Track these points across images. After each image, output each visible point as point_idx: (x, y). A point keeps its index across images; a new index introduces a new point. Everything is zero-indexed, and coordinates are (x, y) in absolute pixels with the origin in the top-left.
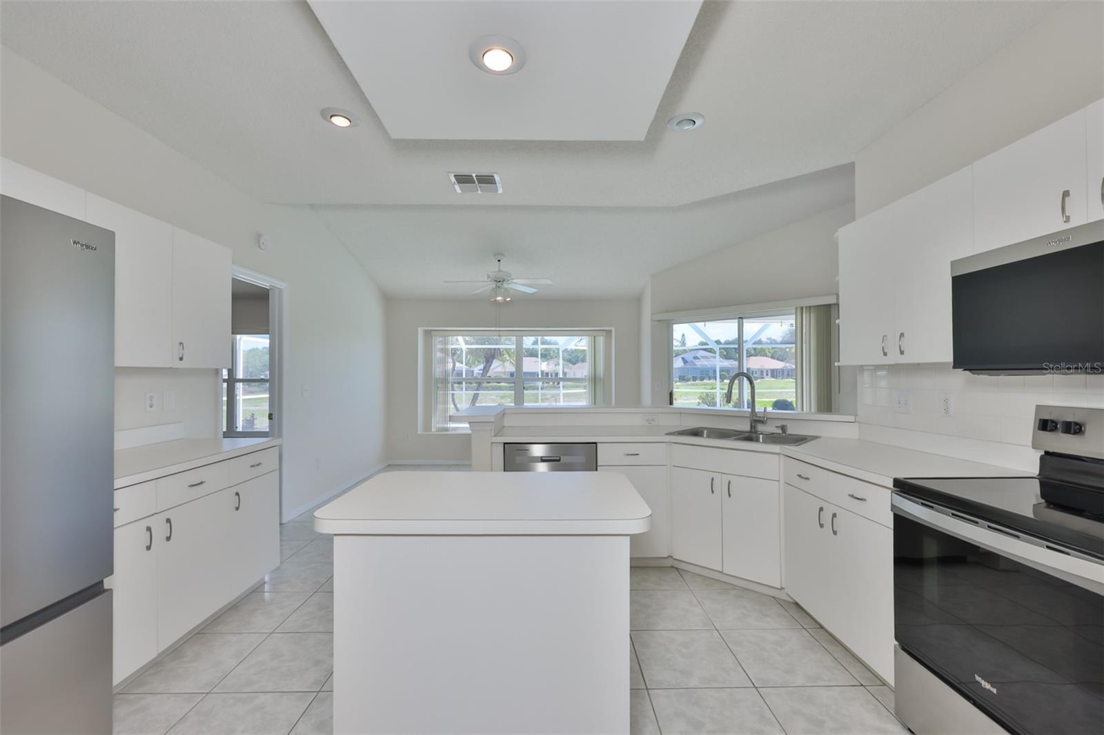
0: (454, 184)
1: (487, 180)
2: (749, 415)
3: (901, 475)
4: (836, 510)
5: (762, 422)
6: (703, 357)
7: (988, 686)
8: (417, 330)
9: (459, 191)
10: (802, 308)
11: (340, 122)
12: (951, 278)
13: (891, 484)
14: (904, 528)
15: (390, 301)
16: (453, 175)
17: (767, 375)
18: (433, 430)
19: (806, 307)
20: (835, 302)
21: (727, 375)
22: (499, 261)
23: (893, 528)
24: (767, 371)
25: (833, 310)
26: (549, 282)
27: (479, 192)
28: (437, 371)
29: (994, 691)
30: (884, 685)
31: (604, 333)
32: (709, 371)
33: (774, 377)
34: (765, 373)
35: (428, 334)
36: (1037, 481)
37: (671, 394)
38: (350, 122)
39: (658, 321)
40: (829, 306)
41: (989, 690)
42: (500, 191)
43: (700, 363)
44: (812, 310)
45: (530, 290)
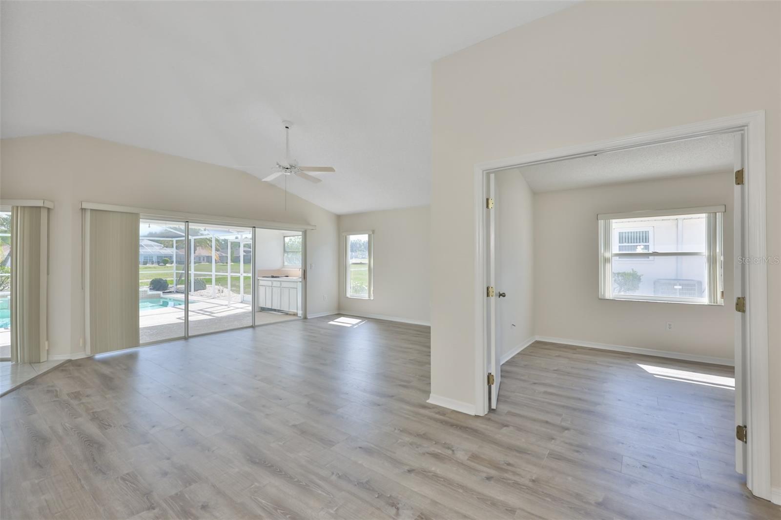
6: (147, 246)
17: (204, 260)
21: (169, 260)
24: (204, 258)
32: (152, 257)
33: (209, 262)
34: (202, 259)
43: (144, 250)
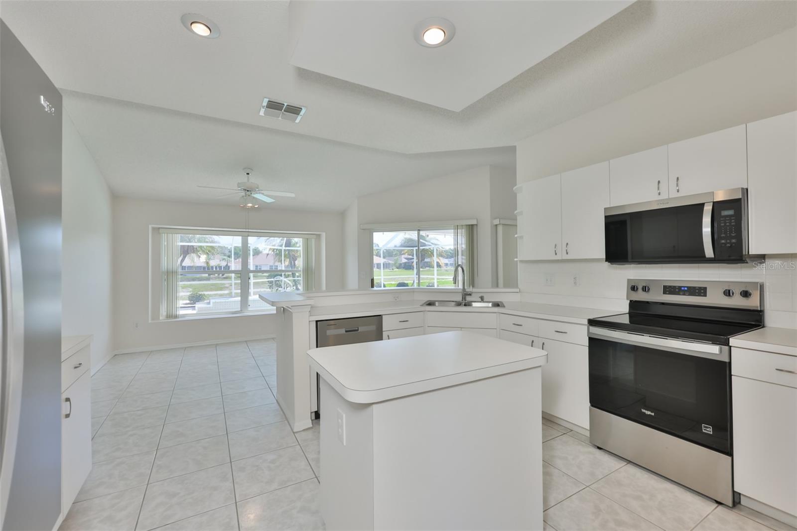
0: (263, 107)
1: (294, 110)
2: (461, 291)
3: (591, 317)
4: (544, 340)
5: (470, 295)
7: (648, 413)
8: (148, 226)
9: (262, 113)
10: (458, 226)
11: (200, 30)
12: (604, 217)
13: (586, 322)
14: (595, 344)
15: (116, 197)
16: (268, 100)
18: (161, 318)
19: (460, 226)
20: (476, 223)
22: (248, 174)
23: (588, 345)
25: (475, 228)
26: (293, 195)
27: (280, 118)
28: (164, 264)
29: (653, 414)
30: (572, 431)
31: (315, 236)
35: (156, 230)
36: (628, 315)
37: (372, 280)
38: (211, 32)
39: (363, 229)
40: (472, 225)
41: (650, 415)
42: (297, 121)
44: (464, 227)
45: (269, 200)
